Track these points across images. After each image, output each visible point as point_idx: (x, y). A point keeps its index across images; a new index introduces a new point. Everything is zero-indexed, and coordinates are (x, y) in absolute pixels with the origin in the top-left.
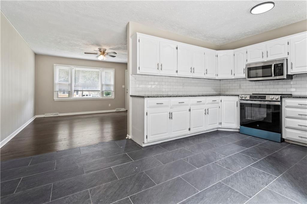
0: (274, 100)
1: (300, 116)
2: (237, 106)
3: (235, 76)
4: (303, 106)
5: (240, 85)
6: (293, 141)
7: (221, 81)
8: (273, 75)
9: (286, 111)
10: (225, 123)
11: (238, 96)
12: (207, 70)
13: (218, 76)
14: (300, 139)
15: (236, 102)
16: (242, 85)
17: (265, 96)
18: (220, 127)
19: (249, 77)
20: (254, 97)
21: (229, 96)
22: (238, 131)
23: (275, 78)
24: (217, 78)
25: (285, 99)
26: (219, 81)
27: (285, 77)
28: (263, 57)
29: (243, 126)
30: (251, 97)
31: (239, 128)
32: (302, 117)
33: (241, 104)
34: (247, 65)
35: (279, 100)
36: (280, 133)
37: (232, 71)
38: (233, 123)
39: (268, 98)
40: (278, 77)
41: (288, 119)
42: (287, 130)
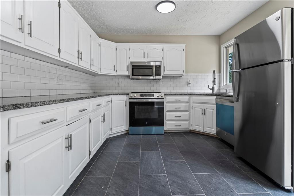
0: (160, 97)
1: (175, 110)
2: (126, 106)
3: (118, 73)
4: (177, 101)
5: (119, 83)
6: (169, 130)
7: (96, 77)
8: (154, 75)
9: (167, 106)
10: (115, 127)
11: (128, 94)
12: (93, 60)
13: (100, 70)
14: (175, 127)
15: (125, 101)
17: (153, 94)
18: (111, 134)
19: (133, 75)
20: (144, 96)
21: (119, 94)
23: (155, 78)
24: (99, 73)
25: (166, 96)
26: (94, 77)
27: (161, 78)
28: (144, 57)
29: (131, 127)
30: (141, 95)
31: (128, 130)
32: (177, 110)
33: (130, 103)
34: (131, 62)
35: (163, 97)
36: (164, 126)
37: (114, 66)
38: (123, 126)
39: (156, 95)
40: (157, 77)
41: (167, 113)
42: (168, 122)
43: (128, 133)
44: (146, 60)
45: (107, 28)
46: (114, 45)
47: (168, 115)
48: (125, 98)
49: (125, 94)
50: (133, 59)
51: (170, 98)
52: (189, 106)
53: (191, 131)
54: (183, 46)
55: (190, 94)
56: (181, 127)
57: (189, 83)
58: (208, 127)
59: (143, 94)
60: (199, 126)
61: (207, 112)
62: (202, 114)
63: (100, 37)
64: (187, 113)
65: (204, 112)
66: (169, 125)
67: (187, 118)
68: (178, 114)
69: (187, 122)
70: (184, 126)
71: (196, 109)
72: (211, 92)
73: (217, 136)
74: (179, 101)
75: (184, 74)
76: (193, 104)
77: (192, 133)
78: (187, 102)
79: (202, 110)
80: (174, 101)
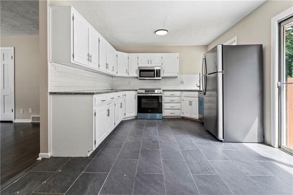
0: (159, 92)
1: (171, 102)
2: (135, 98)
3: (129, 75)
5: (130, 82)
6: (166, 117)
7: (113, 78)
8: (156, 76)
9: (165, 100)
10: (128, 113)
11: (136, 90)
12: (113, 67)
13: (117, 73)
14: (171, 114)
15: (134, 95)
16: (131, 82)
18: (125, 117)
19: (140, 76)
21: (131, 90)
22: (134, 118)
23: (156, 78)
24: (117, 76)
25: (164, 92)
26: (112, 78)
27: (161, 79)
28: (148, 63)
29: (139, 114)
30: (145, 91)
31: (136, 116)
32: (172, 102)
33: (138, 96)
34: (139, 68)
35: (162, 92)
36: (162, 113)
37: (127, 70)
38: (133, 112)
39: (156, 91)
40: (158, 78)
41: (165, 104)
42: (165, 111)
43: (136, 118)
44: (149, 65)
45: (122, 43)
46: (126, 55)
47: (165, 106)
48: (134, 93)
49: (134, 90)
50: (140, 65)
51: (166, 93)
52: (181, 99)
53: (183, 118)
54: (177, 55)
55: (181, 91)
56: (174, 114)
57: (183, 82)
58: (194, 114)
59: (147, 91)
60: (188, 113)
61: (193, 103)
62: (190, 104)
63: (117, 50)
64: (180, 104)
65: (190, 103)
66: (166, 113)
67: (179, 108)
68: (173, 105)
69: (180, 111)
70: (177, 113)
71: (186, 101)
72: (198, 89)
73: (199, 121)
74: (173, 95)
75: (178, 76)
76: (184, 98)
77: (183, 119)
78: (179, 97)
79: (190, 102)
80: (169, 95)
